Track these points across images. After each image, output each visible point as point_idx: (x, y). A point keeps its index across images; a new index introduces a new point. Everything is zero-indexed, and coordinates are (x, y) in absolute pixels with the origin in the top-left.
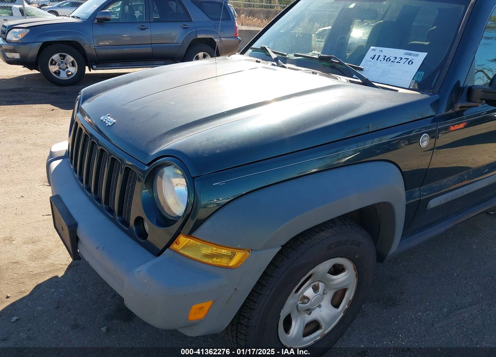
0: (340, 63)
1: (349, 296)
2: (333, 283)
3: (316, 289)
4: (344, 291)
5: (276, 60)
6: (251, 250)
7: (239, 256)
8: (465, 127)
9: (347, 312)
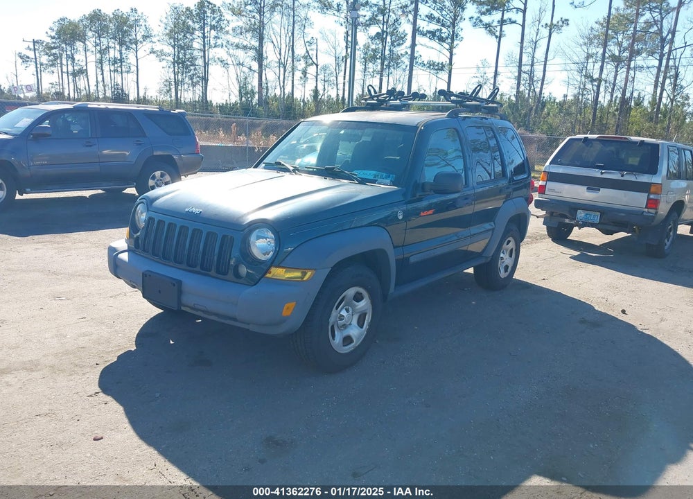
0: (342, 172)
1: (368, 318)
2: (357, 308)
3: (347, 311)
4: (365, 314)
5: (294, 171)
6: (315, 270)
7: (309, 274)
8: (434, 213)
9: (368, 331)
